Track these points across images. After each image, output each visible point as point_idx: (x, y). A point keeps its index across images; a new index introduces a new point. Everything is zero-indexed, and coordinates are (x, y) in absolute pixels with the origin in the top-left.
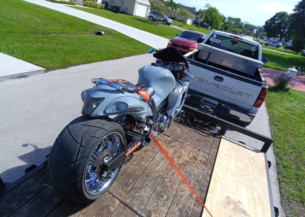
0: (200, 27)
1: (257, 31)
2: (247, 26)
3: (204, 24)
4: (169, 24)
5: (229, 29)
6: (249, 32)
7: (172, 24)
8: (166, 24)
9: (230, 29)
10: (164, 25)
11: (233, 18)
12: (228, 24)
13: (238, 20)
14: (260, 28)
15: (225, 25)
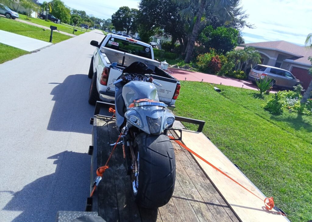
0: (49, 20)
1: (104, 24)
2: (93, 19)
3: (52, 17)
4: (14, 18)
5: (78, 23)
6: (96, 25)
7: (17, 18)
8: (10, 18)
9: (80, 23)
10: (8, 19)
11: (78, 10)
12: (76, 17)
13: (83, 13)
14: (106, 22)
15: (74, 18)
